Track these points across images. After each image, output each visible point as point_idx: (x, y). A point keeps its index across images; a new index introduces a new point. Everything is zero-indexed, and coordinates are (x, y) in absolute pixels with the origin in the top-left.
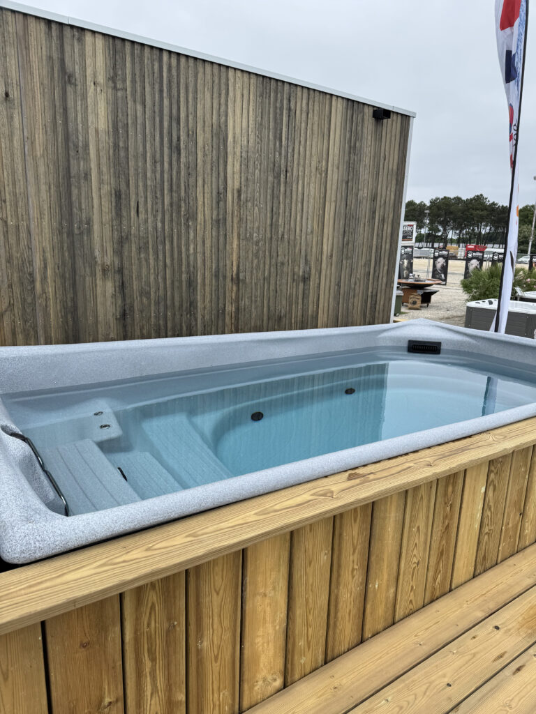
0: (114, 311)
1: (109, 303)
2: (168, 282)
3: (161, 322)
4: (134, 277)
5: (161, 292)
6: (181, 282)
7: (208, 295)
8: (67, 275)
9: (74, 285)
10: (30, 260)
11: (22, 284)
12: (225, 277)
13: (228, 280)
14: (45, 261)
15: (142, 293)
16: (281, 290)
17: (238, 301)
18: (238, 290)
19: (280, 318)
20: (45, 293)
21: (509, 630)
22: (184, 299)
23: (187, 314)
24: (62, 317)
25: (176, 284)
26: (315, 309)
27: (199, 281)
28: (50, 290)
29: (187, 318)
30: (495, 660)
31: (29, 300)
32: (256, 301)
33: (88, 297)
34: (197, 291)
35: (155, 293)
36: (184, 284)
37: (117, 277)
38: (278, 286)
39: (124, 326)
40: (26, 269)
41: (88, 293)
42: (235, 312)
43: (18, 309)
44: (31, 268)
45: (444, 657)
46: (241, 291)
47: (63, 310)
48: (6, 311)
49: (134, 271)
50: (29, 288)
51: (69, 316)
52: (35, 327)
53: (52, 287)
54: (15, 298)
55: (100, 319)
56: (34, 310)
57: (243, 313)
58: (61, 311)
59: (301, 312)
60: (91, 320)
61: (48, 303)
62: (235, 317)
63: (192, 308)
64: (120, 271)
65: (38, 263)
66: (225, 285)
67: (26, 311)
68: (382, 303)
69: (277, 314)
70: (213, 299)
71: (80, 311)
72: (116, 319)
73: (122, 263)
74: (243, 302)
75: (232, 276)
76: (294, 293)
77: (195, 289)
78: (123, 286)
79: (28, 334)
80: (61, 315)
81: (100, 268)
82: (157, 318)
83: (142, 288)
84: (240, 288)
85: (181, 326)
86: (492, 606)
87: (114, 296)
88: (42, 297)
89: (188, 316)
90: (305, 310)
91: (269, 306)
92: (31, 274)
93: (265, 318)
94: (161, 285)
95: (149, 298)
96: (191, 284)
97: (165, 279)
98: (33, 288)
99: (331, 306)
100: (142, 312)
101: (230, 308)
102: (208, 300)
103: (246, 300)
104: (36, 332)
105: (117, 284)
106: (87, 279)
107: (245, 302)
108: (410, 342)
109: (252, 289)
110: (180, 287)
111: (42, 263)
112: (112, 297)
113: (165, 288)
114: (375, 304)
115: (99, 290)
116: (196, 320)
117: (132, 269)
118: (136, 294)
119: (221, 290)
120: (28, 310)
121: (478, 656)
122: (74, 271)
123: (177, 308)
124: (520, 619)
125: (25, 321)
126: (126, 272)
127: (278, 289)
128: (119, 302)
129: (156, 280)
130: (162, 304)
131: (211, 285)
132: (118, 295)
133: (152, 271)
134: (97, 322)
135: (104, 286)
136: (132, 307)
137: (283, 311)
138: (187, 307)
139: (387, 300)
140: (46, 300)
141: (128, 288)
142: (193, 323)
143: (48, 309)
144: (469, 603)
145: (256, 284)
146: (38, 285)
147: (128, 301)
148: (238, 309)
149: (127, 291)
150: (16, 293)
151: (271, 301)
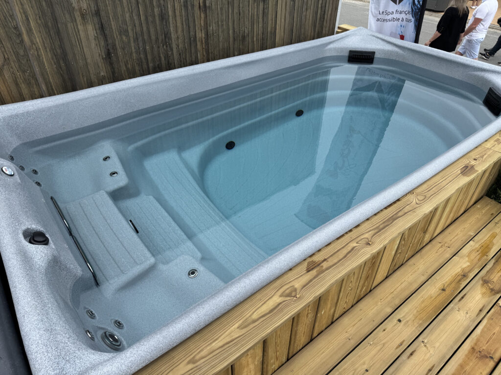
0: (100, 52)
1: (93, 45)
2: (143, 18)
3: (142, 56)
4: (111, 18)
5: (138, 29)
6: (154, 16)
7: (179, 24)
8: (50, 24)
9: (58, 33)
10: (11, 14)
11: (10, 38)
12: (193, 6)
13: (196, 8)
14: (25, 12)
15: (121, 31)
16: (243, 11)
17: (207, 27)
18: (206, 17)
19: (244, 37)
20: (34, 44)
21: (408, 321)
22: (159, 32)
23: (163, 46)
24: (55, 64)
25: (150, 19)
26: (273, 26)
27: (170, 13)
28: (38, 41)
29: (164, 49)
30: (397, 348)
31: (22, 52)
32: (223, 25)
33: (74, 42)
34: (169, 23)
35: (133, 30)
36: (157, 18)
37: (96, 19)
38: (241, 8)
39: (111, 64)
40: (10, 24)
41: (73, 39)
42: (205, 38)
43: (14, 61)
44: (14, 22)
45: (364, 348)
46: (208, 18)
47: (54, 57)
48: (3, 66)
49: (110, 12)
50: (18, 41)
51: (61, 62)
52: (34, 76)
53: (38, 37)
54: (7, 52)
55: (89, 61)
56: (28, 60)
57: (212, 38)
58: (53, 59)
59: (262, 29)
60: (81, 63)
61: (40, 53)
62: (206, 42)
63: (167, 40)
64: (98, 13)
65: (19, 17)
66: (193, 14)
67: (22, 63)
68: (330, 12)
69: (241, 33)
70: (185, 29)
71: (70, 57)
72: (103, 58)
73: (97, 6)
74: (211, 28)
75: (199, 3)
76: (255, 13)
77: (167, 21)
78: (102, 28)
79: (30, 83)
80: (54, 62)
81: (78, 13)
82: (138, 52)
83: (120, 27)
84: (208, 14)
85: (160, 57)
86: (397, 302)
87: (96, 38)
88: (33, 49)
89: (165, 47)
90: (265, 28)
91: (234, 28)
92: (16, 28)
93: (231, 39)
94: (137, 22)
95: (127, 36)
96: (163, 17)
97: (139, 15)
98: (22, 41)
99: (287, 21)
100: (123, 49)
101: (200, 35)
102: (180, 30)
103: (214, 25)
104: (36, 80)
105: (97, 26)
106: (69, 25)
107: (212, 28)
108: (351, 52)
109: (218, 14)
110: (154, 22)
111: (23, 16)
112: (95, 40)
113: (141, 24)
114: (324, 14)
115: (82, 34)
116: (172, 50)
117: (108, 10)
118: (116, 34)
119: (191, 19)
120: (23, 62)
121: (386, 346)
122: (55, 20)
123: (154, 42)
124: (415, 312)
125: (24, 72)
126: (103, 14)
127: (241, 11)
128: (102, 43)
129: (131, 17)
130: (140, 39)
131: (181, 16)
132: (100, 36)
133: (126, 9)
134: (87, 64)
135: (86, 31)
136: (114, 46)
137: (246, 31)
138: (162, 40)
139: (334, 9)
140: (37, 50)
141: (108, 29)
142: (170, 53)
143: (41, 58)
144: (382, 301)
145: (221, 9)
146: (25, 37)
147: (110, 41)
148: (207, 34)
149: (107, 32)
150: (8, 47)
151: (235, 23)
